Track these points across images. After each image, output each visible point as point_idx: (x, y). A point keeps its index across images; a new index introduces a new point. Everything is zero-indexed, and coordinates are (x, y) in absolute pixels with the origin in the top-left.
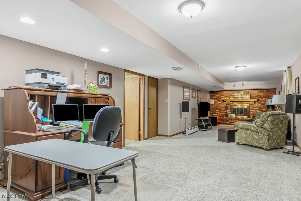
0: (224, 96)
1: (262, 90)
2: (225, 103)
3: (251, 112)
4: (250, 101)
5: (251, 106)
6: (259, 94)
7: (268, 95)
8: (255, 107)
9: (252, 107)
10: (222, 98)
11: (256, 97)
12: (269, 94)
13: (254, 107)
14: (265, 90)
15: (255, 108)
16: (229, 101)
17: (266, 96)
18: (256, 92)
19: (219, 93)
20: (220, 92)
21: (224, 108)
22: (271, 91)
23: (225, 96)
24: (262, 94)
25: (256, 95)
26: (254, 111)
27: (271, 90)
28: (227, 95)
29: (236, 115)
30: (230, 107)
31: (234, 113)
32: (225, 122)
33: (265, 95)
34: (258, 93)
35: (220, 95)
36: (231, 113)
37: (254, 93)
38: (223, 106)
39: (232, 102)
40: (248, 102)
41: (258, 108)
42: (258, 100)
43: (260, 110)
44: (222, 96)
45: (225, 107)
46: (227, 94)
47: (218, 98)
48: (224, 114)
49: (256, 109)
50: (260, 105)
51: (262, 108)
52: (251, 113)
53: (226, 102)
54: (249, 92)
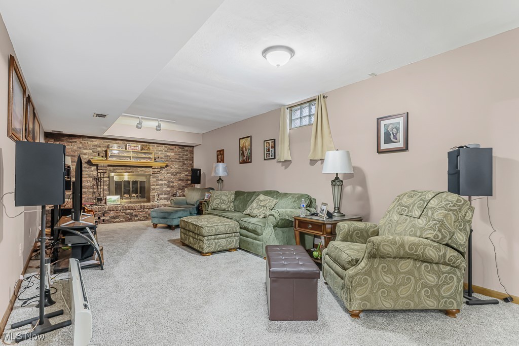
0: (91, 151)
1: (172, 147)
2: (94, 168)
3: (154, 189)
4: (151, 167)
5: (153, 178)
6: (168, 154)
7: (182, 157)
8: (161, 180)
9: (155, 179)
10: (86, 156)
11: (162, 158)
12: (183, 155)
13: (158, 179)
14: (177, 147)
15: (160, 182)
16: (105, 165)
17: (178, 159)
18: (162, 148)
19: (78, 140)
20: (81, 140)
21: (91, 183)
22: (187, 151)
23: (94, 152)
24: (173, 154)
25: (162, 156)
26: (158, 187)
27: (186, 148)
28: (99, 149)
29: (122, 198)
30: (107, 179)
31: (116, 194)
32: (99, 218)
33: (178, 157)
34: (166, 151)
35: (80, 148)
36: (109, 195)
37: (160, 151)
38: (89, 177)
39: (111, 168)
40: (147, 170)
41: (166, 182)
42: (167, 166)
43: (168, 187)
44: (85, 151)
45: (94, 179)
46: (100, 147)
47: (72, 153)
48: (91, 196)
49: (162, 184)
50: (168, 175)
51: (173, 182)
52: (154, 191)
53: (97, 166)
54: (151, 147)
